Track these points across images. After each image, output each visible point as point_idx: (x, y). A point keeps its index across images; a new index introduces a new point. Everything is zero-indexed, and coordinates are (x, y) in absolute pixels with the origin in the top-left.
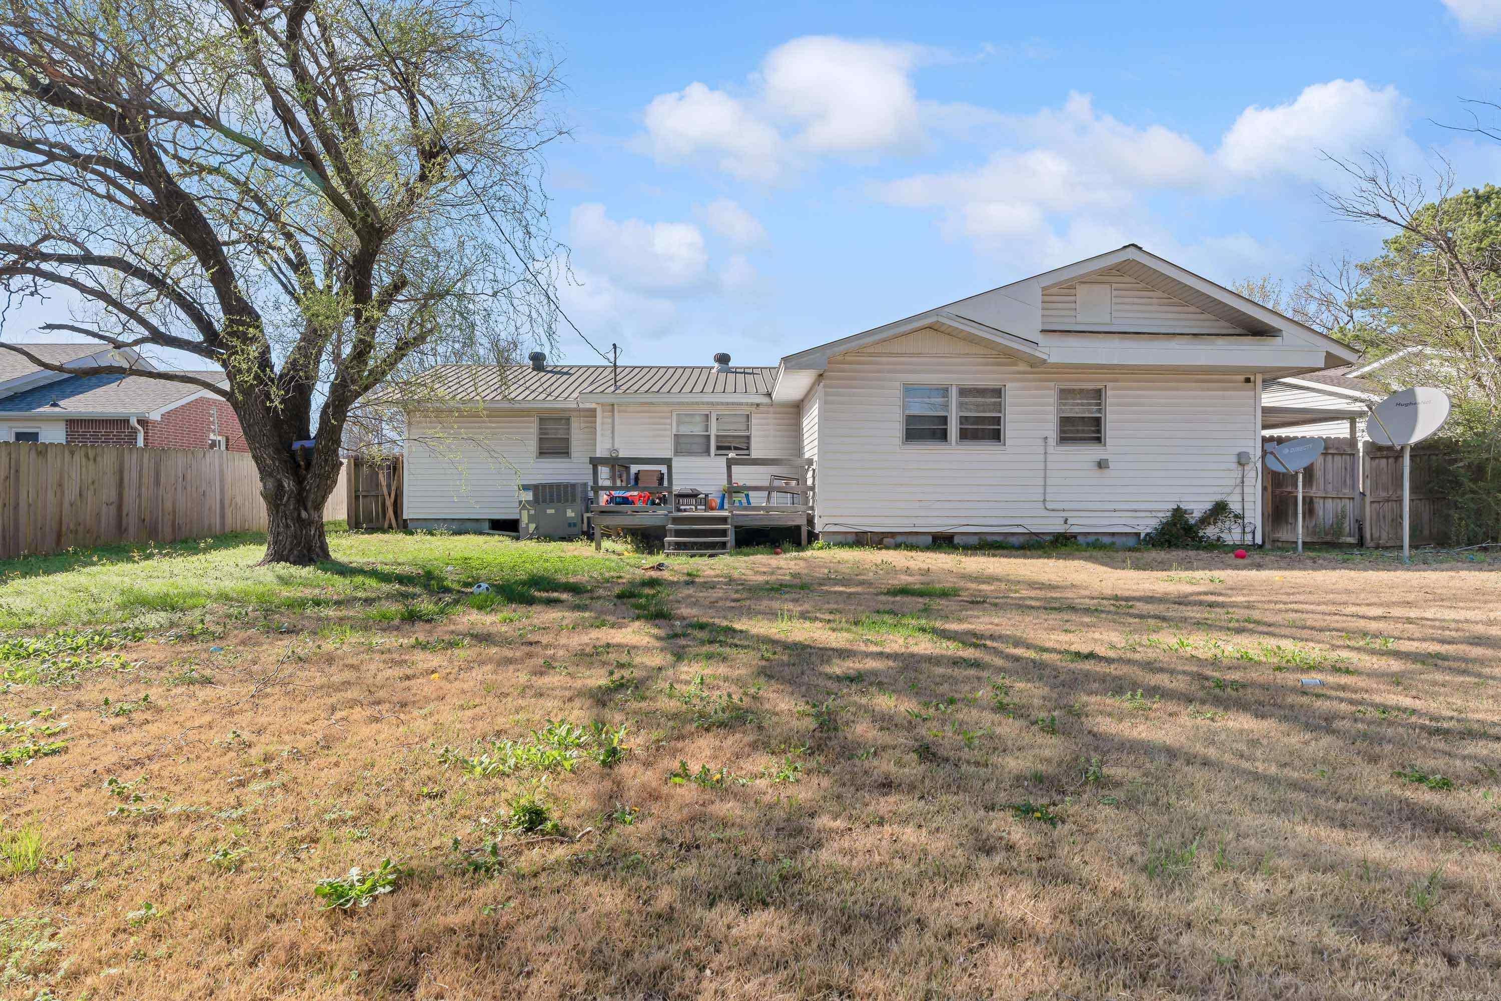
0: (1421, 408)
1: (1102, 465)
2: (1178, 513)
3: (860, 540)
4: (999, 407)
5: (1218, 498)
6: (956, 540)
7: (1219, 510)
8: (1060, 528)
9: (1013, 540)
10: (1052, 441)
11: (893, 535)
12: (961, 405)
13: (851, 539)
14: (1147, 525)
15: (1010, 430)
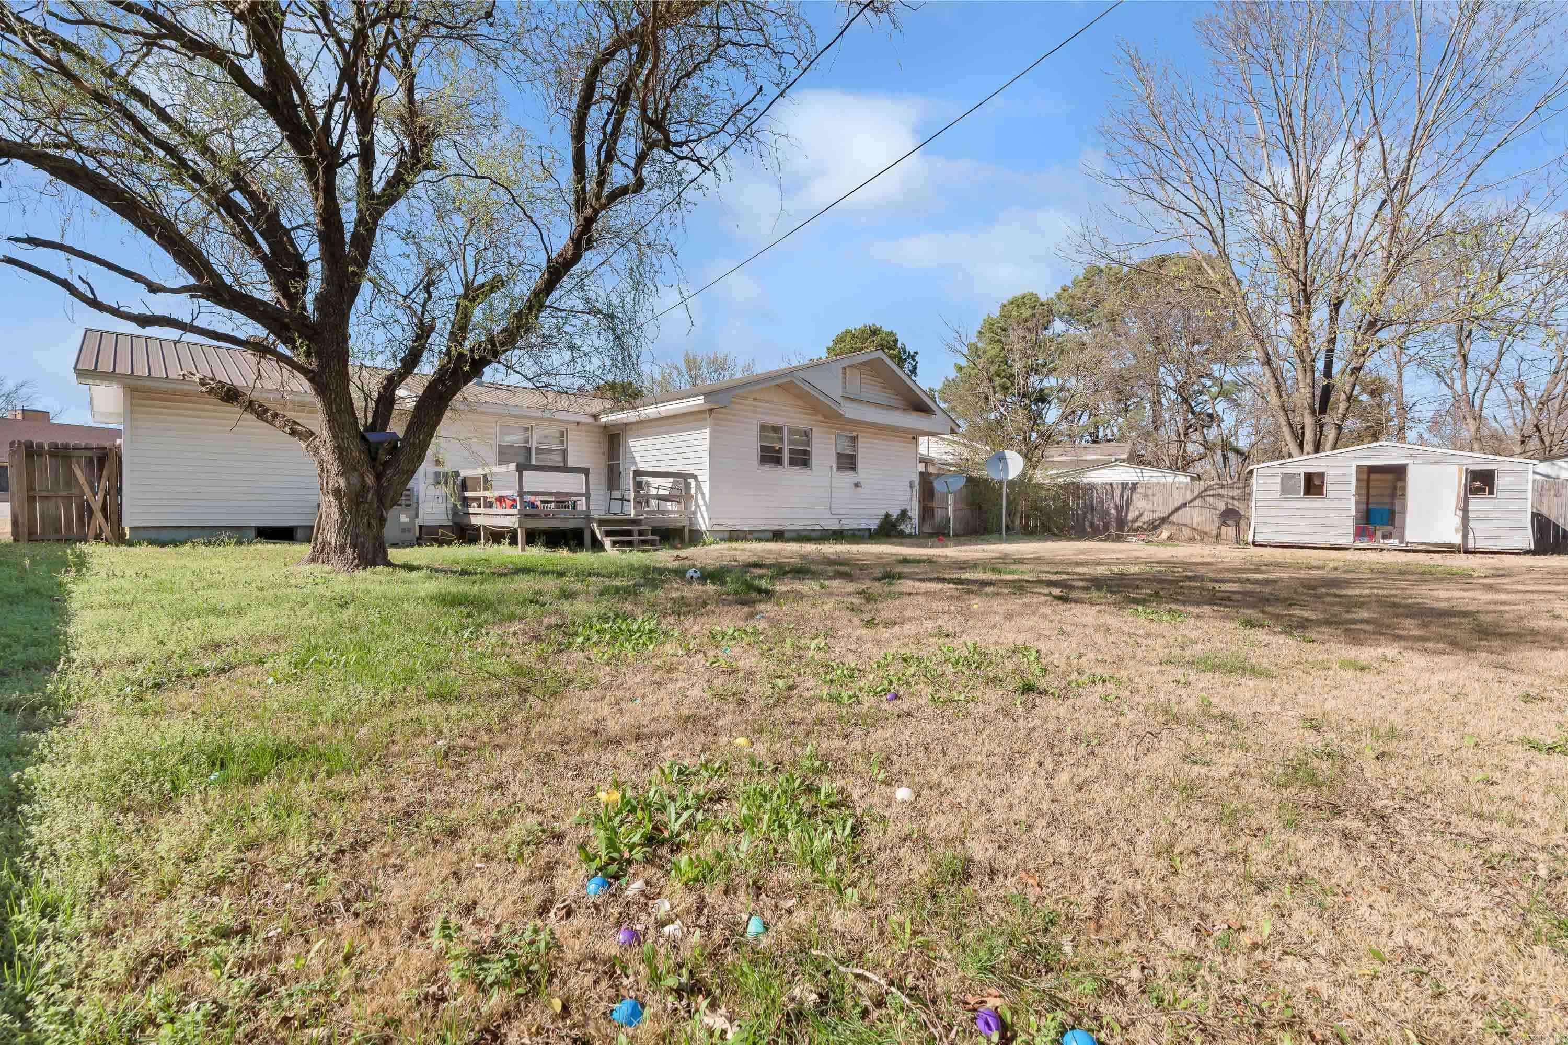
0: (1009, 461)
1: (857, 485)
2: (887, 516)
3: (734, 536)
4: (808, 443)
5: (903, 508)
6: (786, 535)
7: (904, 514)
8: (836, 527)
9: (814, 535)
10: (835, 468)
11: (751, 532)
12: (792, 442)
13: (727, 535)
14: (874, 524)
15: (815, 461)
